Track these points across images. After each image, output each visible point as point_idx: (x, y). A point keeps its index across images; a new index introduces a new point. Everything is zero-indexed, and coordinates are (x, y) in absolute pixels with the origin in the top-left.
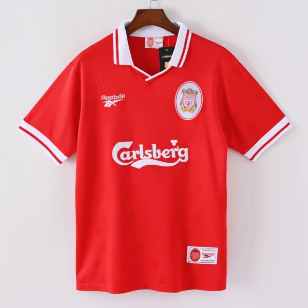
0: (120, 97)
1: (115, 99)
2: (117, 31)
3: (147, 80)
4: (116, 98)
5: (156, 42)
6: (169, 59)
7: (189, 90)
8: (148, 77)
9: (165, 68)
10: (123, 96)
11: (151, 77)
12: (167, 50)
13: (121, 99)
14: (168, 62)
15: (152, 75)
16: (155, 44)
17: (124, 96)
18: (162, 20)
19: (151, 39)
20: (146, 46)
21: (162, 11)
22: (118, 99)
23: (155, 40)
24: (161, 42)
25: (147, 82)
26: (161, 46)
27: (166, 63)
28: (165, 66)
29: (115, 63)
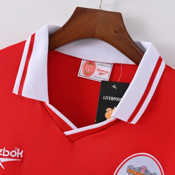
0: (13, 154)
1: (4, 155)
2: (33, 37)
3: (67, 133)
4: (6, 153)
5: (98, 70)
6: (116, 104)
7: (140, 169)
8: (71, 129)
9: (105, 119)
10: (18, 153)
11: (76, 130)
12: (114, 87)
13: (15, 158)
14: (113, 108)
15: (78, 127)
16: (96, 73)
17: (21, 153)
18: (116, 32)
19: (91, 63)
20: (81, 74)
21: (119, 16)
22: (9, 157)
23: (98, 67)
24: (107, 72)
25: (67, 136)
26: (106, 77)
27: (108, 109)
28: (106, 115)
29: (16, 91)
